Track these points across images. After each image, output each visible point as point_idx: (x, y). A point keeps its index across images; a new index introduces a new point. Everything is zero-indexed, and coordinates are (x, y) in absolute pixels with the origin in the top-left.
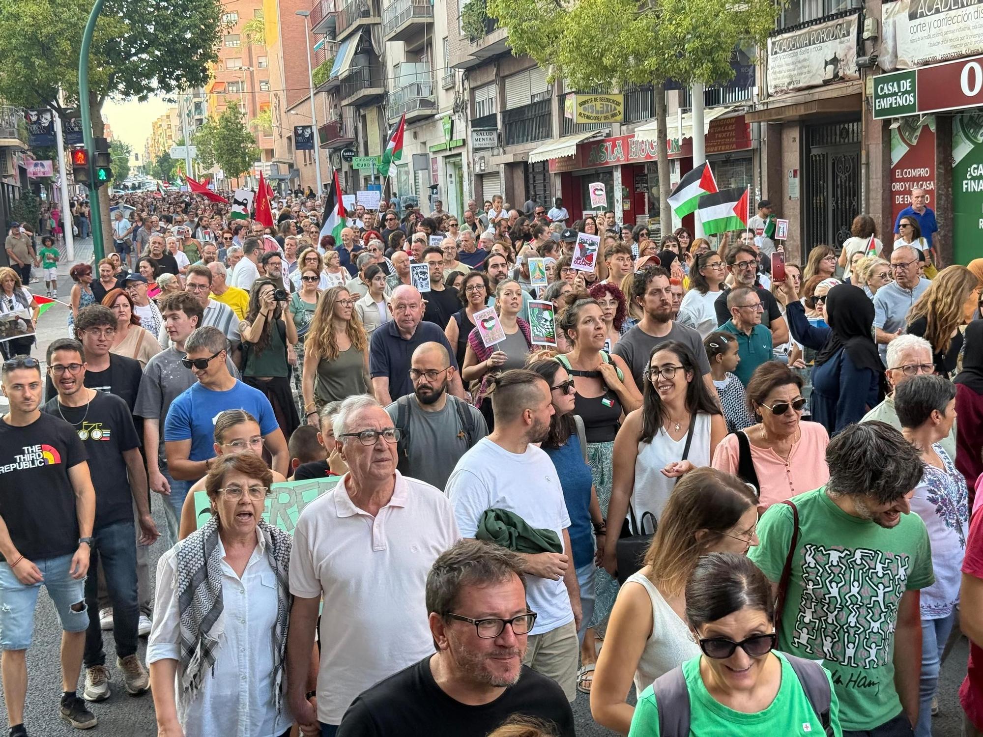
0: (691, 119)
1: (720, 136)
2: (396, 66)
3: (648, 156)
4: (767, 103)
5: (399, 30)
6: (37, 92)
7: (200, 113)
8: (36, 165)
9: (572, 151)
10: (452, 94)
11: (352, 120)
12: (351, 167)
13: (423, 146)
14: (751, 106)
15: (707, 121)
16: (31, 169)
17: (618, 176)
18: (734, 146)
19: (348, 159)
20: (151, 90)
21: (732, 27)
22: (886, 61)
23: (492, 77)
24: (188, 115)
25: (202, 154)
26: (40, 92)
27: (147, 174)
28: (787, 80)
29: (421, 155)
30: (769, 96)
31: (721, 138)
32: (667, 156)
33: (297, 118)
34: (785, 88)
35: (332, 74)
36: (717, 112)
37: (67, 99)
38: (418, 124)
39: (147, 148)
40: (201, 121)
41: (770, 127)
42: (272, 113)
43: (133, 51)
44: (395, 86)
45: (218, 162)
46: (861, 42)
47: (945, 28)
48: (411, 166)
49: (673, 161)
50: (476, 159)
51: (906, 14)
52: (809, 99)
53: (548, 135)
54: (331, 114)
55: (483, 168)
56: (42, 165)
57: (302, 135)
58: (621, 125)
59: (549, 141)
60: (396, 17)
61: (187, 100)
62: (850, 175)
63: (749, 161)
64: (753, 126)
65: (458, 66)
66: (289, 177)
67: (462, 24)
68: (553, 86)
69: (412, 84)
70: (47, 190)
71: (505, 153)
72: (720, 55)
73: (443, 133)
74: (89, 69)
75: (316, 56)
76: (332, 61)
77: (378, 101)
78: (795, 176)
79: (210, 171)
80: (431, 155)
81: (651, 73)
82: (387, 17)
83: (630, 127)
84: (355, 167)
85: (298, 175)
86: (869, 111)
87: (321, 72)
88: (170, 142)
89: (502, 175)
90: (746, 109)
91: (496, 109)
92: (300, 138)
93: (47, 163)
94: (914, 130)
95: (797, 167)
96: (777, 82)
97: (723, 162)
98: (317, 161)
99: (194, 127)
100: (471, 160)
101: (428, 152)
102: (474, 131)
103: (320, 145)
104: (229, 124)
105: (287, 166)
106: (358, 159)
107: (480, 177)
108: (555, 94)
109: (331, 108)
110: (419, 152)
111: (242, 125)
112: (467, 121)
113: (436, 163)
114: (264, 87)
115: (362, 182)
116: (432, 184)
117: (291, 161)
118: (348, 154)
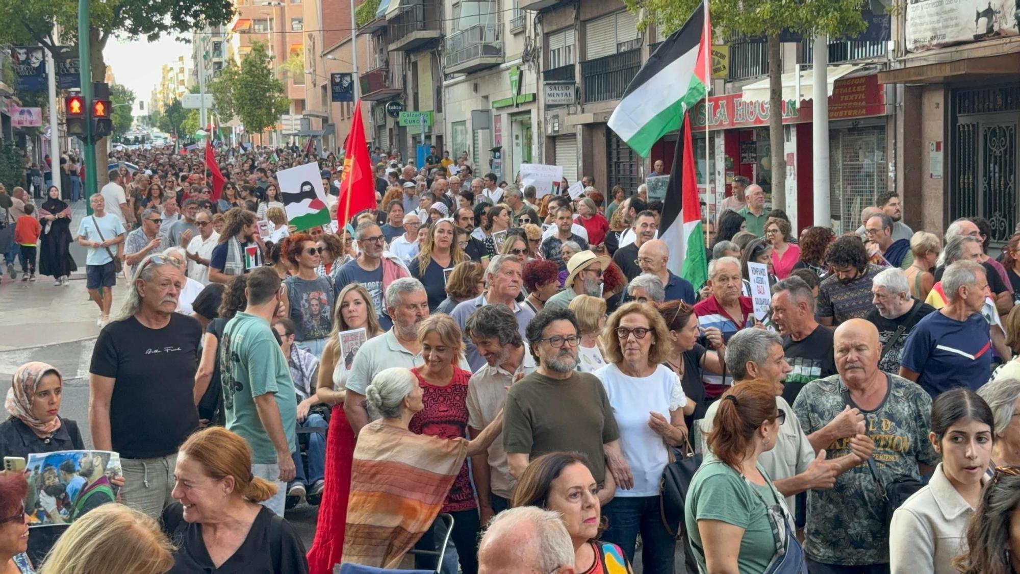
0: (811, 79)
1: (846, 98)
2: (456, 5)
3: (758, 120)
4: (905, 61)
6: (27, 26)
7: (219, 55)
8: (22, 113)
10: (521, 40)
11: (400, 67)
12: (398, 123)
13: (484, 100)
14: (885, 64)
15: (831, 80)
16: (15, 117)
17: (720, 142)
18: (864, 111)
20: (163, 27)
23: (571, 21)
24: (205, 57)
25: (219, 103)
26: (31, 26)
27: (153, 125)
28: (929, 35)
29: (482, 111)
30: (907, 52)
31: (848, 101)
32: (781, 120)
33: (335, 64)
34: (927, 43)
35: (378, 13)
36: (844, 70)
37: (64, 36)
38: (479, 74)
39: (154, 95)
40: (219, 64)
41: (908, 89)
42: (304, 58)
44: (453, 29)
45: (238, 114)
49: (788, 127)
50: (549, 117)
52: (957, 57)
54: (375, 60)
55: (556, 129)
56: (29, 113)
57: (340, 84)
58: (726, 82)
61: (204, 39)
62: (1006, 150)
63: (882, 129)
64: (887, 88)
65: (530, 7)
66: (322, 133)
68: (643, 34)
69: (475, 27)
70: (33, 142)
71: (583, 111)
73: (510, 86)
77: (433, 46)
78: (938, 149)
79: (228, 124)
80: (494, 112)
81: (764, 21)
83: (737, 84)
84: (402, 124)
85: (333, 132)
87: (366, 10)
88: (182, 89)
89: (579, 138)
90: (879, 67)
91: (574, 59)
92: (337, 88)
93: (36, 111)
95: (941, 139)
96: (918, 36)
97: (849, 130)
99: (211, 72)
100: (542, 119)
101: (491, 107)
102: (547, 84)
103: (361, 96)
104: (254, 69)
105: (320, 120)
106: (406, 114)
107: (553, 140)
108: (646, 42)
109: (375, 52)
110: (480, 108)
111: (269, 70)
112: (538, 73)
113: (500, 121)
114: (296, 26)
115: (410, 142)
116: (494, 146)
117: (325, 115)
118: (394, 108)
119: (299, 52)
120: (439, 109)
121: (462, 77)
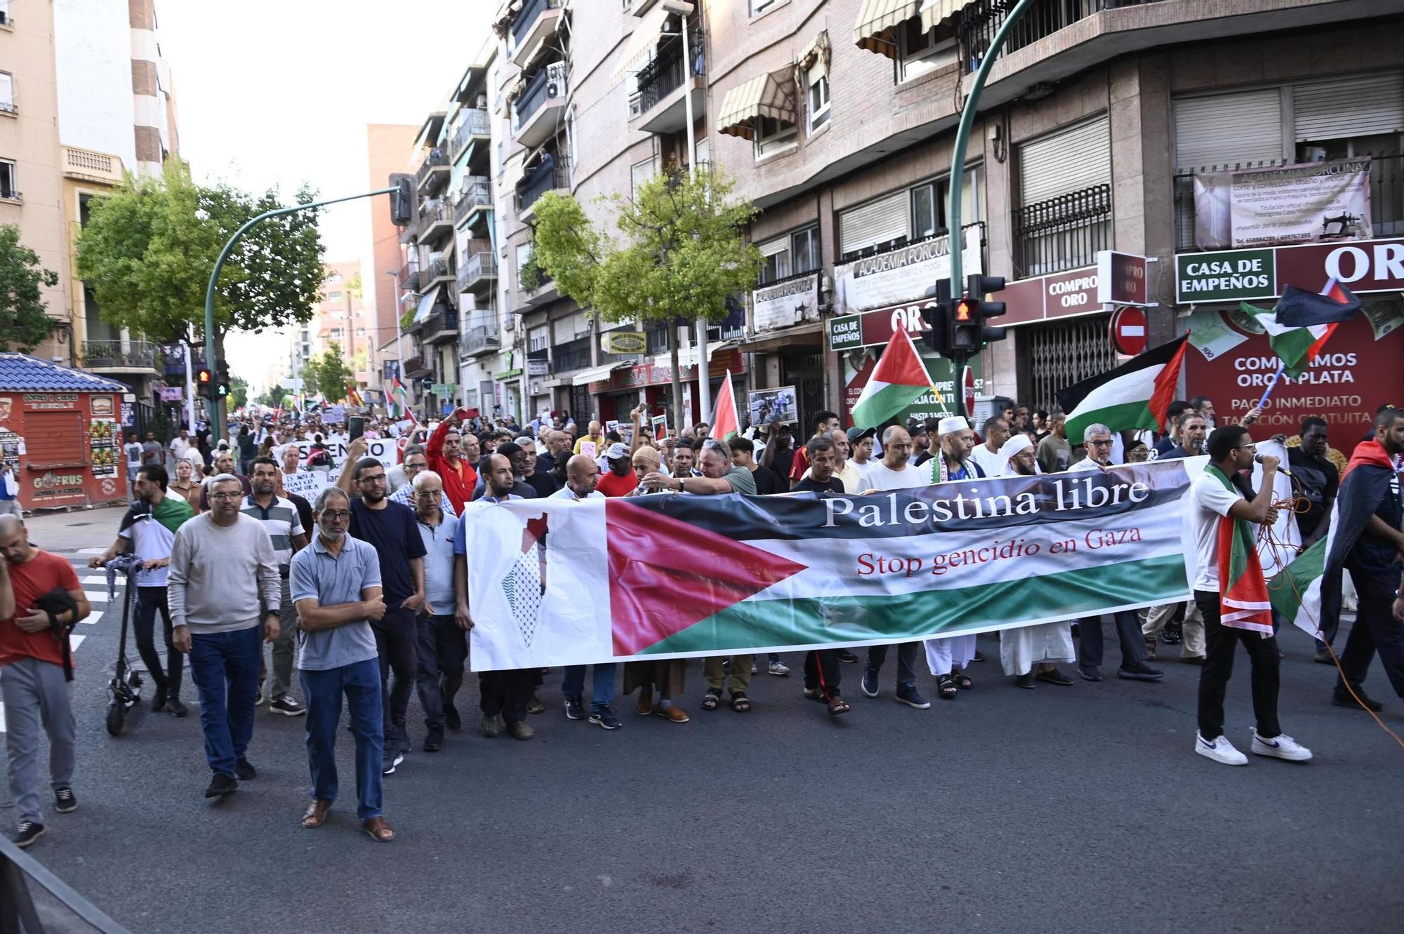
0: (698, 350)
1: (719, 363)
2: (468, 313)
3: (665, 380)
4: (754, 338)
5: (470, 285)
7: (308, 354)
8: (168, 391)
9: (607, 376)
10: (512, 334)
14: (743, 340)
15: (709, 352)
16: (164, 394)
17: (643, 397)
19: (428, 387)
20: (265, 325)
21: (724, 278)
22: (838, 308)
23: (544, 320)
27: (262, 403)
28: (768, 322)
30: (756, 333)
31: (721, 366)
32: (679, 379)
33: (387, 354)
34: (767, 327)
35: (415, 320)
36: (717, 345)
37: (197, 332)
41: (756, 356)
42: (366, 354)
43: (252, 294)
44: (466, 328)
46: (820, 294)
47: (879, 284)
48: (479, 392)
49: (685, 383)
50: (531, 384)
51: (852, 274)
52: (784, 335)
53: (588, 365)
55: (537, 391)
56: (174, 391)
57: (390, 368)
58: (645, 355)
59: (588, 369)
60: (468, 275)
62: (818, 393)
63: (743, 382)
64: (744, 356)
65: (517, 312)
67: (520, 279)
68: (591, 327)
69: (480, 327)
70: (177, 412)
71: (554, 379)
72: (717, 299)
74: (214, 306)
75: (403, 306)
76: (416, 310)
77: (453, 341)
80: (495, 382)
81: (665, 311)
82: (460, 275)
83: (652, 356)
86: (828, 345)
87: (407, 318)
88: (282, 377)
89: (552, 396)
90: (739, 343)
92: (389, 370)
93: (178, 389)
94: (860, 359)
96: (761, 323)
99: (302, 365)
107: (535, 399)
108: (593, 332)
114: (361, 333)
115: (439, 405)
120: (458, 382)
121: (473, 360)
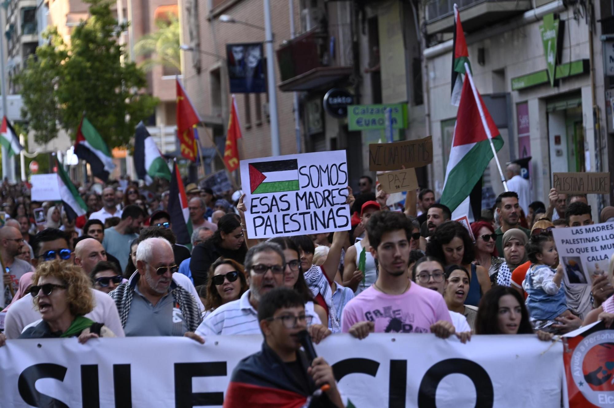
12: (344, 128)
13: (498, 78)
24: (9, 35)
25: (33, 110)
29: (494, 97)
38: (488, 31)
40: (33, 46)
45: (66, 127)
54: (303, 19)
73: (540, 51)
79: (51, 146)
84: (353, 126)
98: (273, 118)
100: (602, 104)
101: (509, 90)
102: (608, 40)
103: (280, 83)
104: (91, 46)
105: (210, 131)
106: (360, 108)
109: (304, 6)
110: (490, 91)
111: (119, 47)
112: (592, 23)
113: (527, 113)
116: (517, 157)
117: (218, 121)
118: (338, 100)
119: (171, 18)
